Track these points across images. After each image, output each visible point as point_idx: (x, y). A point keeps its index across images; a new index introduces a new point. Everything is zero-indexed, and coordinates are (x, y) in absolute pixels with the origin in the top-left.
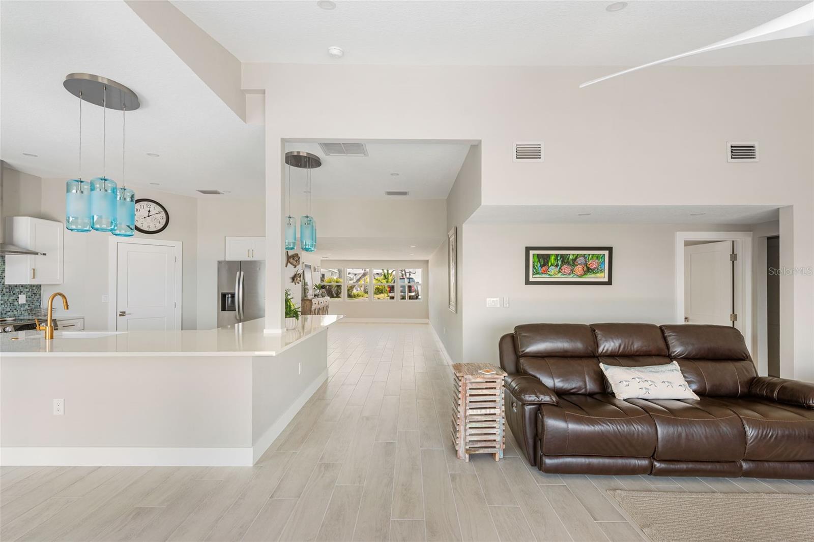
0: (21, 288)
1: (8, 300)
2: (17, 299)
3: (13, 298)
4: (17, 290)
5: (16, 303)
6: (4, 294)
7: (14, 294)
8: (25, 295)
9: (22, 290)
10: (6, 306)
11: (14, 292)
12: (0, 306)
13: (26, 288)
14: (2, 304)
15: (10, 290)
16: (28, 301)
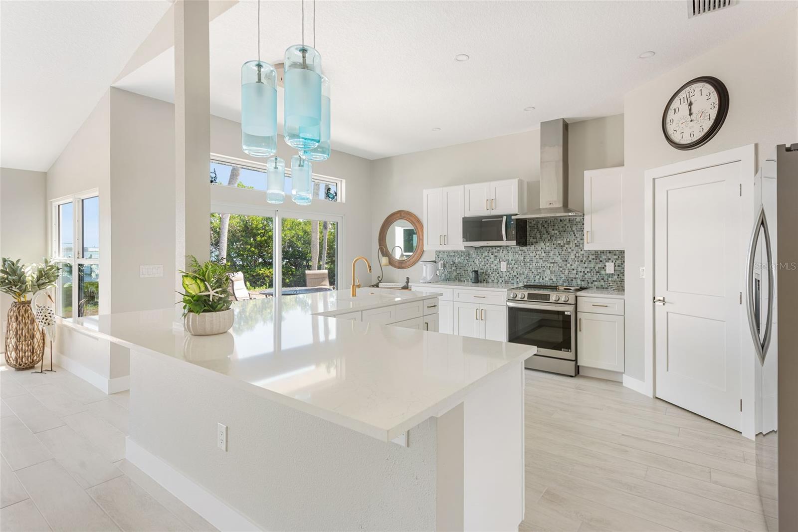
0: (608, 254)
1: (594, 268)
2: (604, 268)
3: (600, 266)
4: (604, 257)
5: (603, 272)
6: (590, 261)
7: (601, 261)
8: (613, 263)
9: (610, 258)
10: (592, 275)
11: (601, 259)
12: (585, 274)
13: (615, 255)
14: (588, 272)
15: (596, 257)
16: (617, 271)
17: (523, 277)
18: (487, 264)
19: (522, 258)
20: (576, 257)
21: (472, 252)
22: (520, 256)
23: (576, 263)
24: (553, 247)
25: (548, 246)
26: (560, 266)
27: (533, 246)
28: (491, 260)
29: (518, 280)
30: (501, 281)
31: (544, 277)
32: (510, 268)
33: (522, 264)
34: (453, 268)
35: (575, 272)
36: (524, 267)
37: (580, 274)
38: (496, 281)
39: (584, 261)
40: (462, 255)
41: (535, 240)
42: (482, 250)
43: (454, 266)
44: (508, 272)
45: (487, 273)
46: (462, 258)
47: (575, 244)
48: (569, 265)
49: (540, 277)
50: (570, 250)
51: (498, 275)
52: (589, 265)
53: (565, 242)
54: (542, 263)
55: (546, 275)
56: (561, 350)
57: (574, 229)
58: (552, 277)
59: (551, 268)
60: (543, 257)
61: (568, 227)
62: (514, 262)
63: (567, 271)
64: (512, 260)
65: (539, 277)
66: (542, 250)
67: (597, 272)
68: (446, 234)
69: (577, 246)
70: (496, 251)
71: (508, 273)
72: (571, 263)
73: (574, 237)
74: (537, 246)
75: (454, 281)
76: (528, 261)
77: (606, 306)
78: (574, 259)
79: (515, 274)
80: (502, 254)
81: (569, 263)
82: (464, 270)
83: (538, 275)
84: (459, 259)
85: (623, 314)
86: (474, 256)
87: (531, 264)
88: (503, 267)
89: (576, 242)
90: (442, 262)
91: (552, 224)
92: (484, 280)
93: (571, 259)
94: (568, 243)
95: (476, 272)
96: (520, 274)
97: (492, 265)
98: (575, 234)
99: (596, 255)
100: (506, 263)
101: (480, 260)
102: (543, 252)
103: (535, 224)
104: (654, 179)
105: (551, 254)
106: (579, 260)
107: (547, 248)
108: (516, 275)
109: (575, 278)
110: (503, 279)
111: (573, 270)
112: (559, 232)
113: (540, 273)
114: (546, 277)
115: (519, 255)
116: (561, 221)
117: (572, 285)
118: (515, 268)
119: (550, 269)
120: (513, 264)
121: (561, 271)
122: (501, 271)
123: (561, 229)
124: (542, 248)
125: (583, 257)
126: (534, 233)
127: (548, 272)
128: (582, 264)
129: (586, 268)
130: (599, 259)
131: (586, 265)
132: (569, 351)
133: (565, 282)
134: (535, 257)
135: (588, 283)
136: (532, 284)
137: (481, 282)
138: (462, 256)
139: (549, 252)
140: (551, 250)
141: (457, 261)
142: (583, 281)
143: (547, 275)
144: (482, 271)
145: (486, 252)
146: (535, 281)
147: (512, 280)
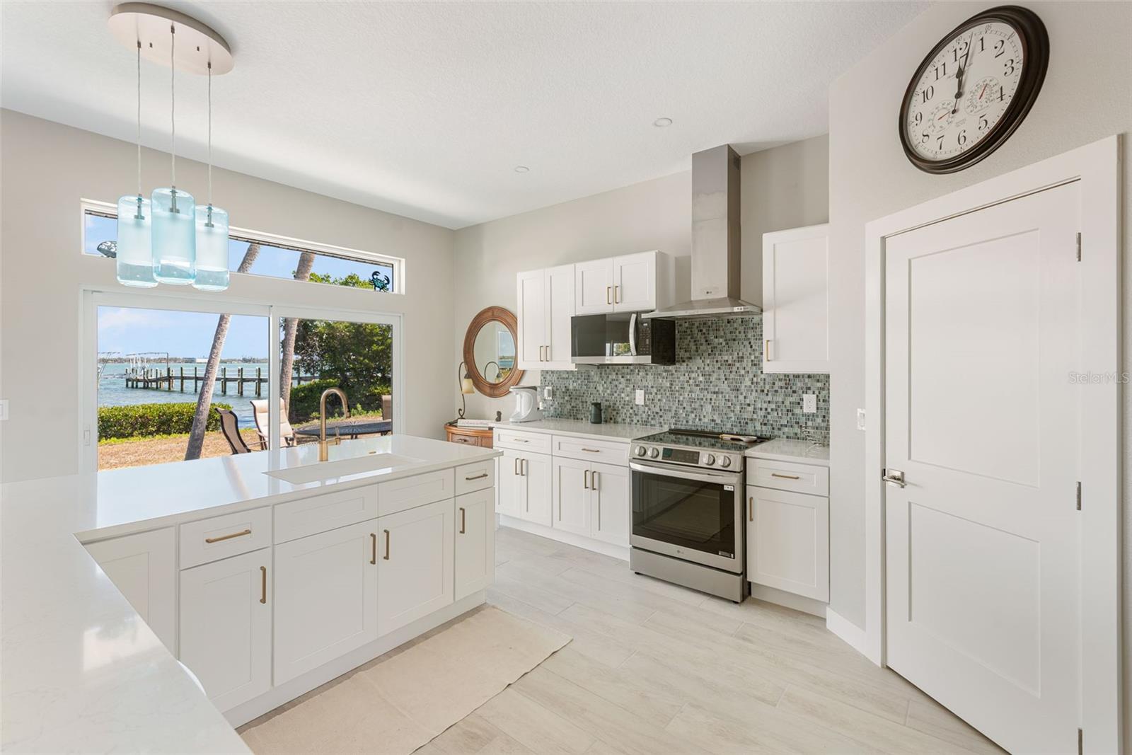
0: (807, 380)
1: (783, 403)
2: (799, 403)
3: (792, 399)
4: (799, 384)
5: (797, 411)
6: (776, 391)
7: (794, 392)
8: (815, 396)
9: (809, 386)
10: (780, 415)
11: (794, 388)
12: (769, 413)
13: (818, 381)
14: (772, 410)
15: (786, 384)
16: (821, 409)
17: (670, 415)
18: (616, 392)
19: (668, 385)
20: (752, 383)
21: (593, 373)
22: (664, 380)
23: (754, 393)
24: (716, 367)
25: (708, 365)
26: (727, 398)
27: (685, 364)
28: (621, 386)
29: (661, 420)
30: (635, 421)
31: (702, 417)
32: (649, 400)
33: (668, 394)
34: (566, 398)
35: (751, 409)
36: (671, 400)
37: (759, 411)
38: (628, 420)
39: (766, 391)
40: (580, 377)
41: (687, 355)
42: (608, 370)
43: (568, 394)
44: (647, 406)
45: (616, 407)
46: (579, 382)
47: (752, 361)
48: (741, 397)
49: (696, 416)
50: (743, 372)
51: (631, 411)
52: (775, 398)
53: (734, 359)
54: (698, 392)
55: (705, 414)
56: (718, 554)
57: (749, 336)
58: (715, 417)
59: (713, 402)
60: (701, 382)
61: (740, 333)
62: (655, 390)
63: (738, 408)
64: (652, 387)
65: (693, 416)
66: (699, 371)
67: (788, 411)
68: (549, 345)
69: (755, 365)
70: (629, 370)
71: (647, 408)
72: (744, 394)
73: (750, 349)
74: (690, 365)
75: (568, 418)
76: (677, 388)
77: (797, 478)
78: (750, 387)
79: (657, 409)
80: (638, 377)
81: (742, 394)
82: (582, 402)
83: (692, 412)
84: (575, 384)
85: (827, 495)
86: (596, 379)
87: (681, 395)
88: (640, 397)
89: (753, 357)
90: (550, 388)
91: (714, 326)
92: (611, 419)
93: (746, 386)
94: (741, 359)
95: (597, 405)
96: (665, 410)
97: (623, 395)
98: (752, 344)
99: (785, 380)
100: (643, 391)
101: (605, 385)
102: (701, 375)
103: (687, 328)
104: (883, 239)
105: (713, 379)
106: (759, 390)
107: (707, 368)
108: (659, 411)
109: (752, 420)
110: (638, 418)
111: (749, 405)
112: (726, 340)
113: (695, 409)
114: (704, 417)
115: (663, 378)
116: (728, 322)
117: (747, 432)
118: (656, 400)
119: (710, 403)
120: (654, 394)
121: (729, 407)
122: (637, 405)
123: (729, 336)
124: (698, 368)
125: (765, 383)
126: (686, 342)
127: (709, 408)
128: (763, 397)
129: (769, 402)
130: (791, 388)
131: (769, 398)
132: (730, 557)
133: (736, 426)
134: (688, 382)
135: (773, 429)
136: (683, 428)
137: (606, 421)
138: (578, 379)
139: (710, 375)
140: (713, 372)
141: (571, 387)
142: (765, 424)
143: (707, 413)
144: (608, 403)
145: (614, 373)
146: (687, 422)
147: (652, 419)
